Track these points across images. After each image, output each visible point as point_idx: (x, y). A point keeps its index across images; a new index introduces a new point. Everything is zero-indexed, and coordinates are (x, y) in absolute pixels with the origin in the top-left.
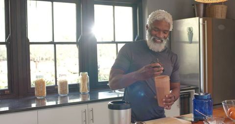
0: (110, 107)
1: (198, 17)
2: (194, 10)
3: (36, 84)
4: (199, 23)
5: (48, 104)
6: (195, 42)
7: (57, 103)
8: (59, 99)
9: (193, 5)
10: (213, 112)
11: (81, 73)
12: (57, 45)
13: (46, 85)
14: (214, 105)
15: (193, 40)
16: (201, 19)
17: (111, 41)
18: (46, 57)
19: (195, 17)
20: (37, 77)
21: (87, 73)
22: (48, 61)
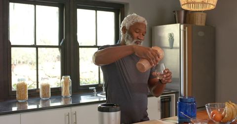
0: (100, 109)
1: (178, 23)
2: (175, 16)
3: (17, 87)
4: (180, 29)
5: (30, 107)
6: (176, 48)
7: (38, 106)
8: (41, 102)
9: (174, 12)
10: (197, 114)
11: (63, 77)
12: (39, 49)
13: (28, 89)
14: (197, 108)
15: (174, 46)
16: (182, 26)
17: (93, 45)
18: (24, 61)
19: (176, 23)
20: (19, 80)
21: (69, 76)
22: (25, 64)
